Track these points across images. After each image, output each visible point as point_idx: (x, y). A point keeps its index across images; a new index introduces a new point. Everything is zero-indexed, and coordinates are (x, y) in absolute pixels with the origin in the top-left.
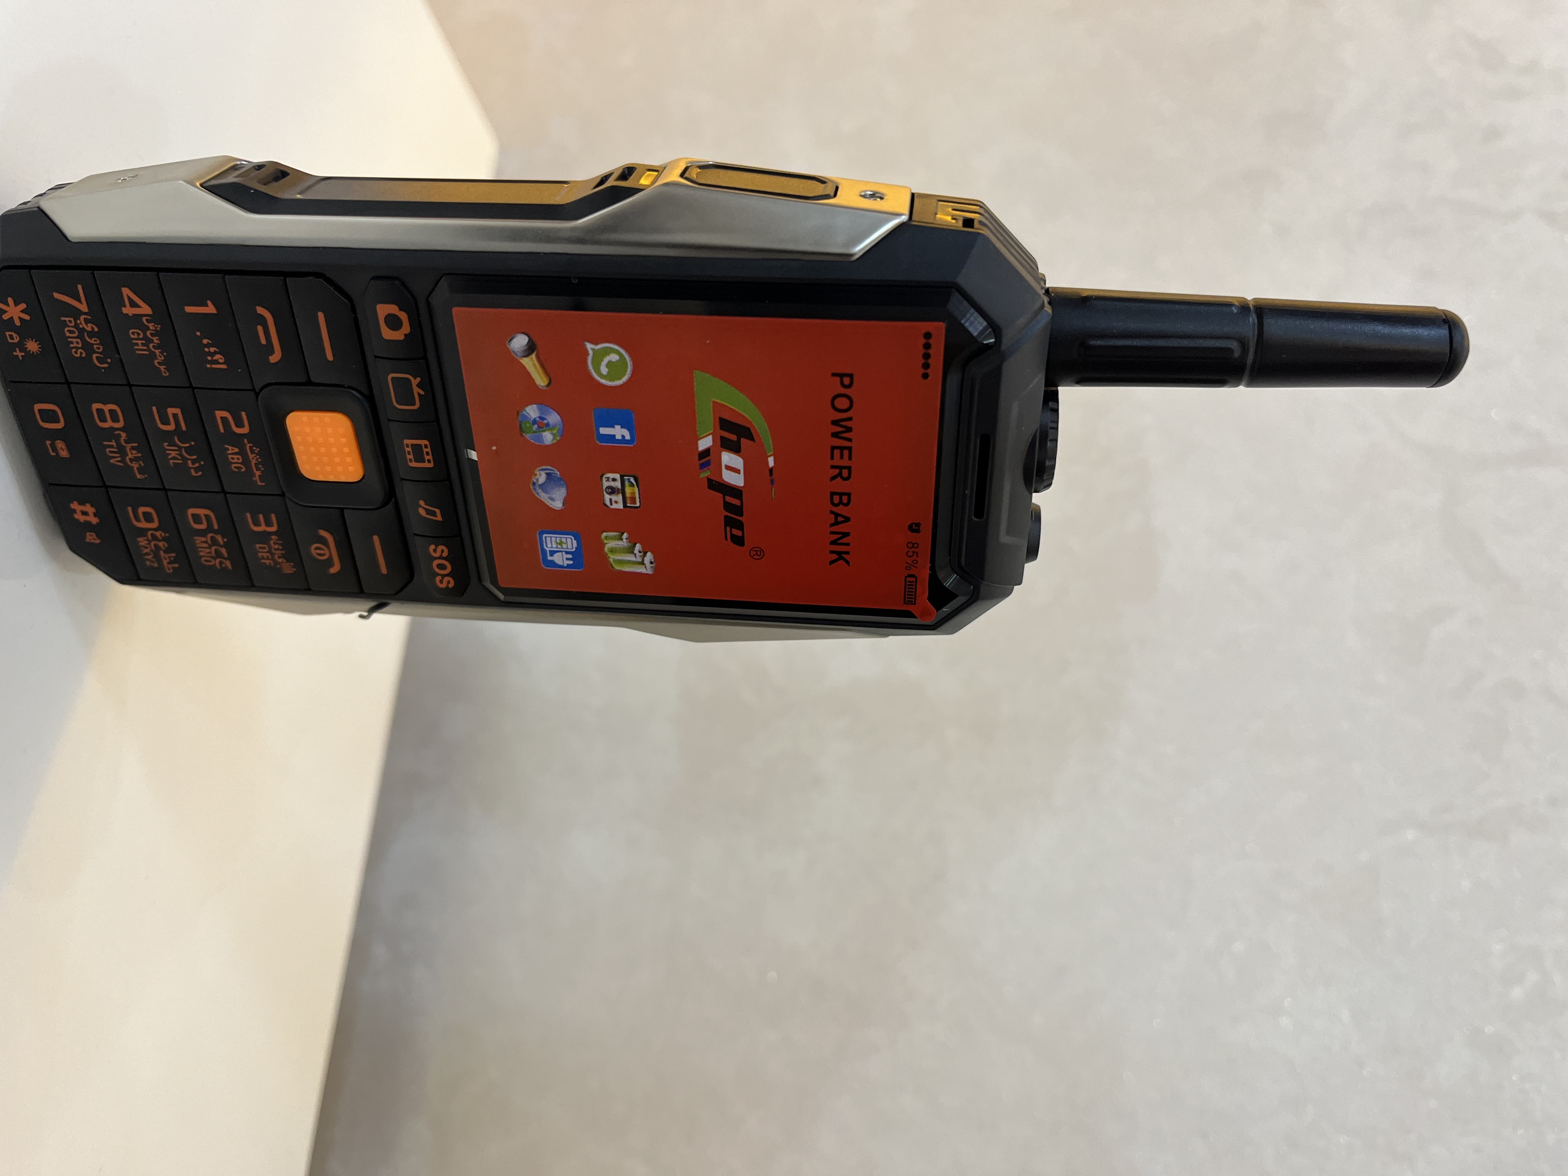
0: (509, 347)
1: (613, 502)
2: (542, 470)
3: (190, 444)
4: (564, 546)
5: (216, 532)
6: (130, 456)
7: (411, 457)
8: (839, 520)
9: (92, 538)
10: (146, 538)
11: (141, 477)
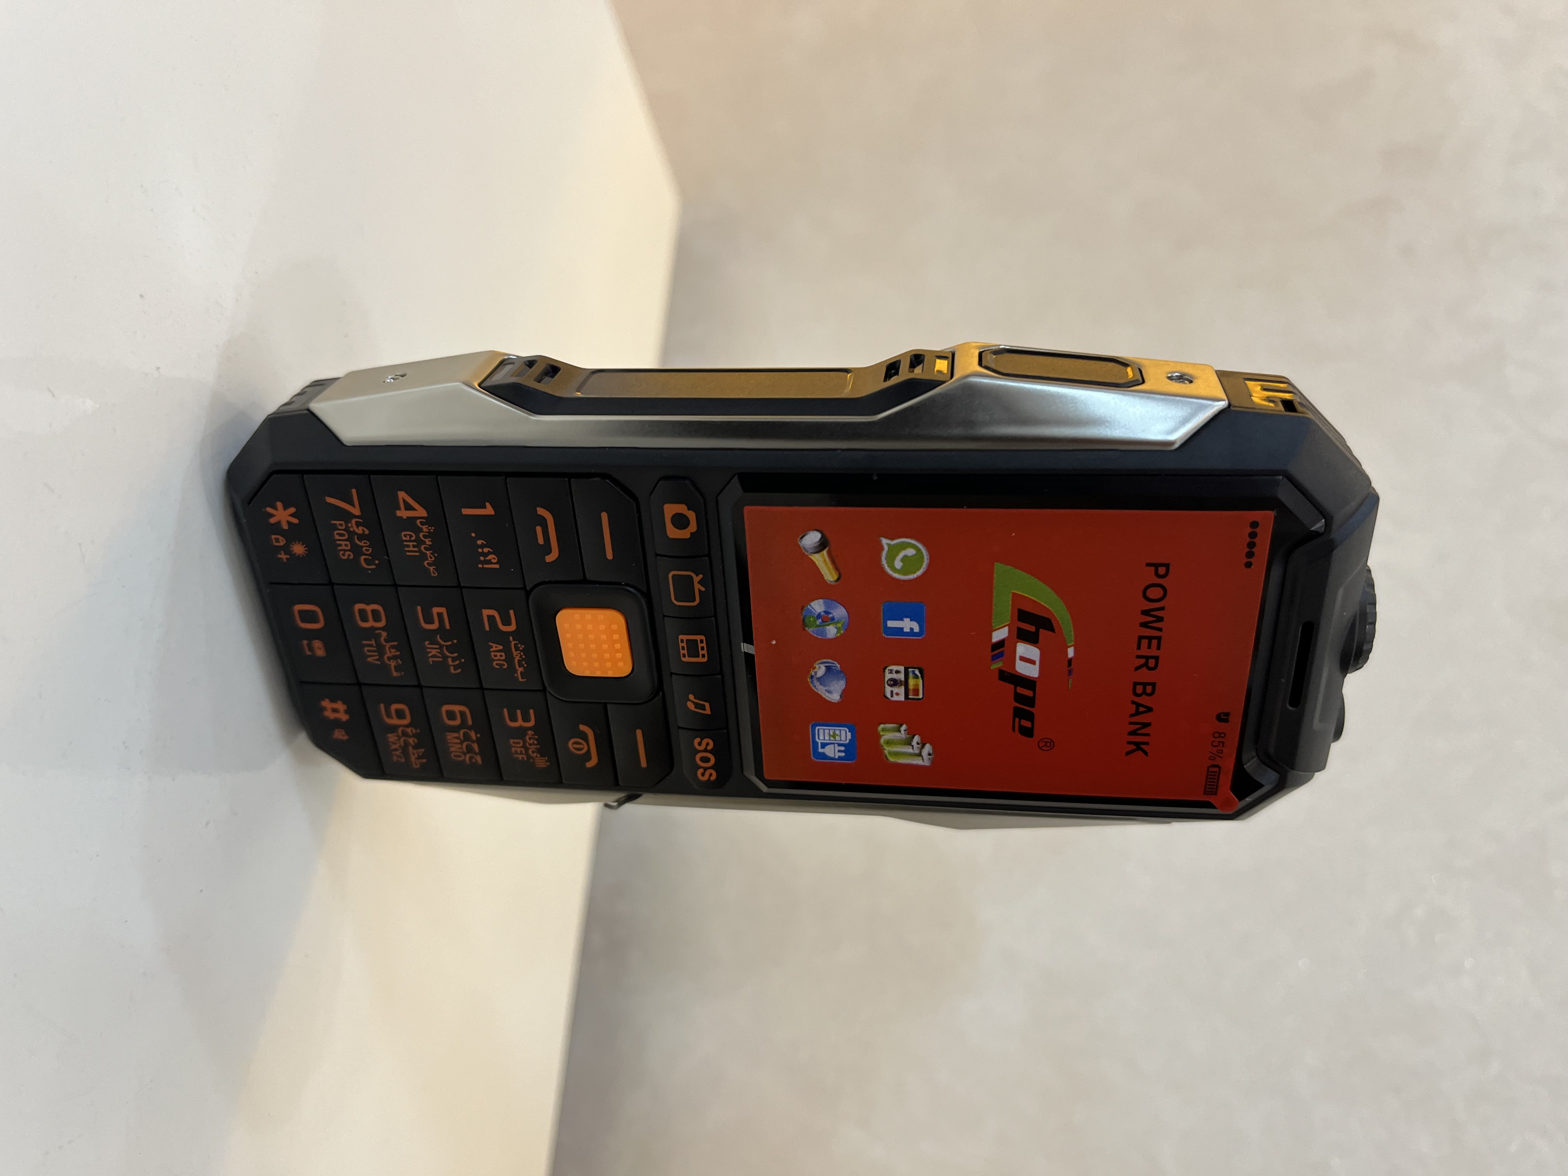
0: (800, 544)
1: (894, 694)
2: (821, 663)
3: (453, 642)
4: (838, 738)
5: (470, 728)
6: (389, 654)
7: (685, 652)
8: (1140, 711)
9: (340, 735)
10: (396, 734)
11: (398, 674)
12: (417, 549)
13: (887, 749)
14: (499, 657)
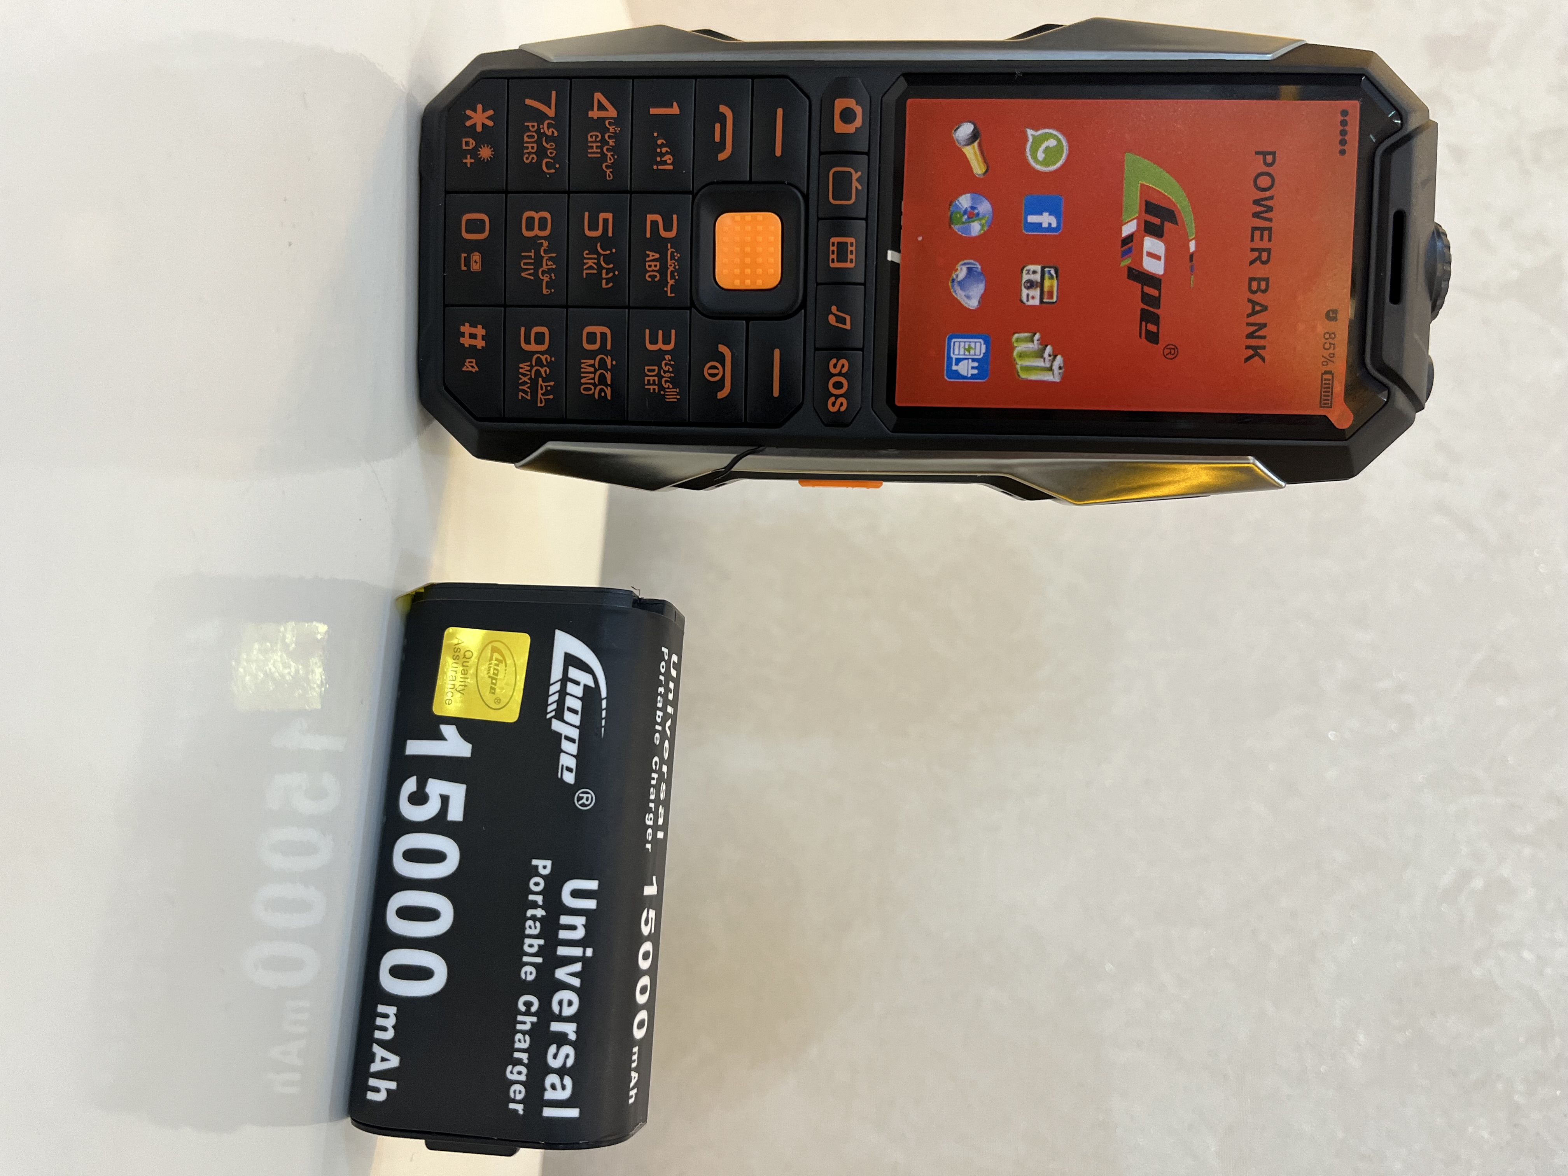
1: (1030, 297)
2: (963, 265)
3: (611, 252)
4: (972, 352)
5: (607, 353)
6: (545, 267)
7: (834, 256)
8: (1256, 310)
9: (470, 366)
10: (529, 363)
11: (547, 292)
12: (599, 150)
13: (1020, 363)
14: (653, 268)
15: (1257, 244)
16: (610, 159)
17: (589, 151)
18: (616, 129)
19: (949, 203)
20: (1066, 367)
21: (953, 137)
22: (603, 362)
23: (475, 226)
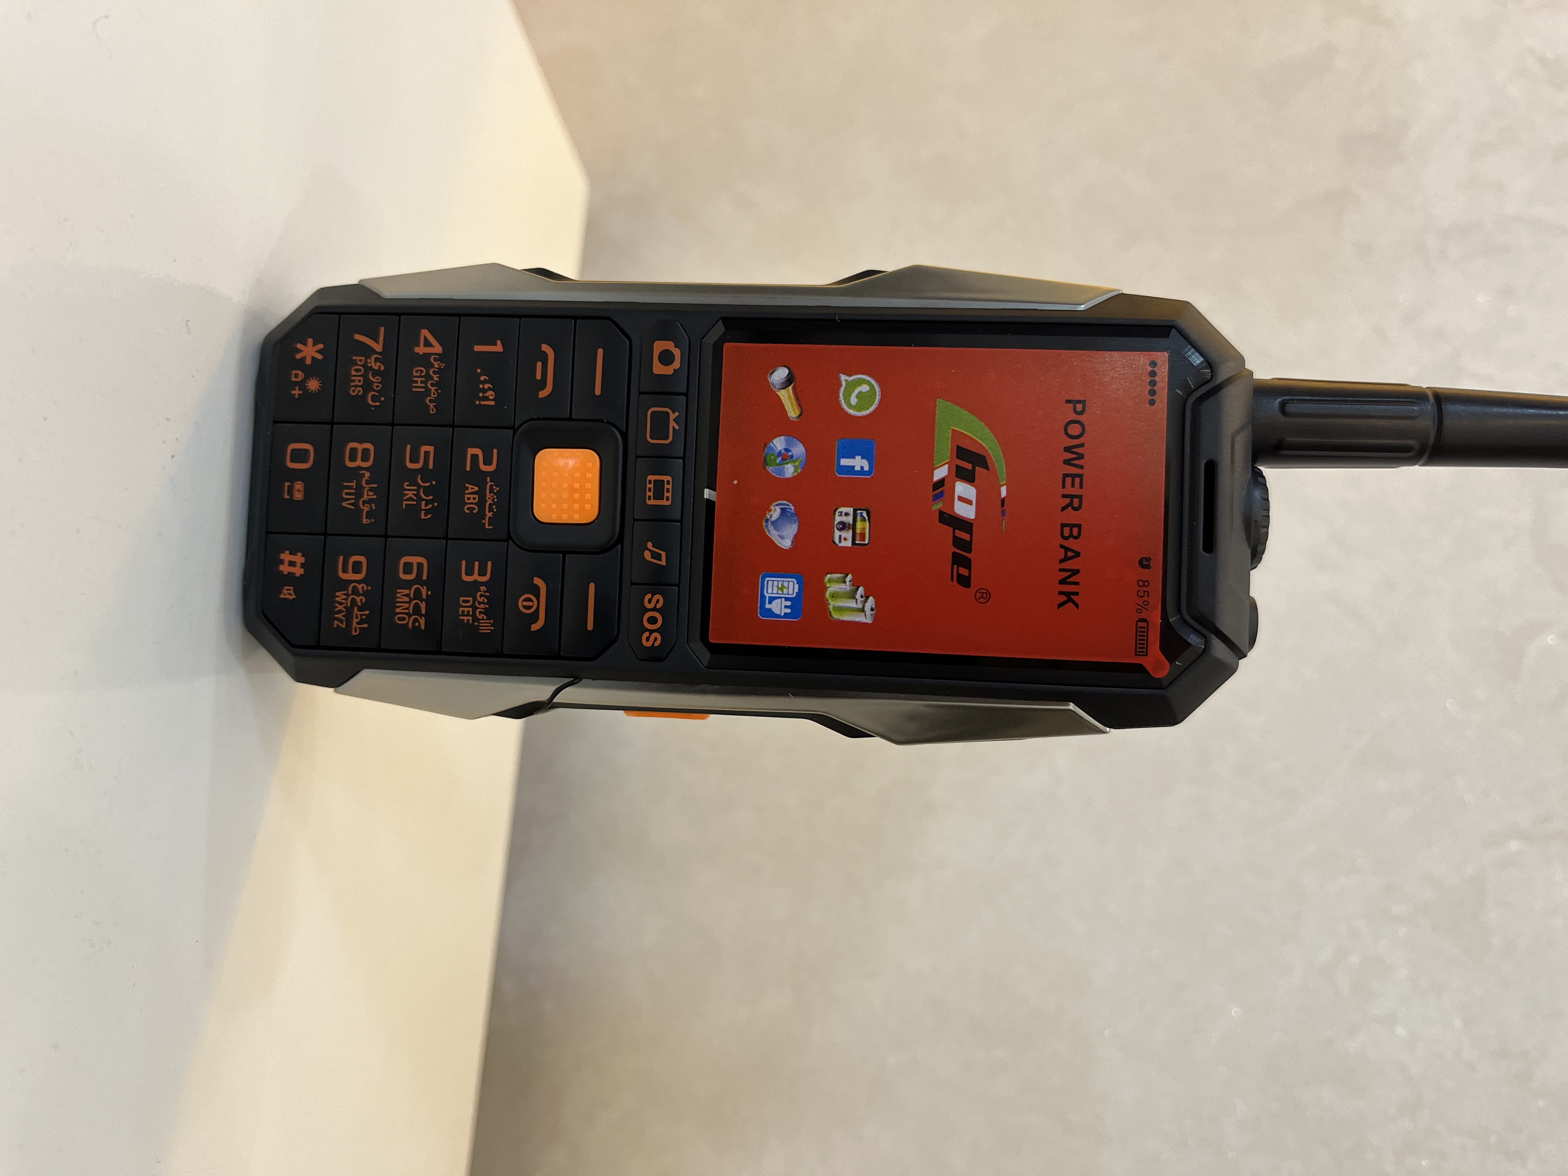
0: (769, 380)
1: (842, 539)
2: (777, 505)
3: (431, 483)
4: (785, 591)
5: (422, 583)
6: (365, 498)
7: (651, 494)
8: (1068, 556)
9: (288, 593)
10: (345, 592)
11: (367, 521)
12: (423, 385)
13: (832, 603)
14: (472, 500)
15: (1069, 490)
16: (434, 394)
17: (414, 385)
18: (441, 364)
19: (763, 445)
20: (878, 610)
21: (768, 381)
22: (418, 591)
23: (300, 455)
